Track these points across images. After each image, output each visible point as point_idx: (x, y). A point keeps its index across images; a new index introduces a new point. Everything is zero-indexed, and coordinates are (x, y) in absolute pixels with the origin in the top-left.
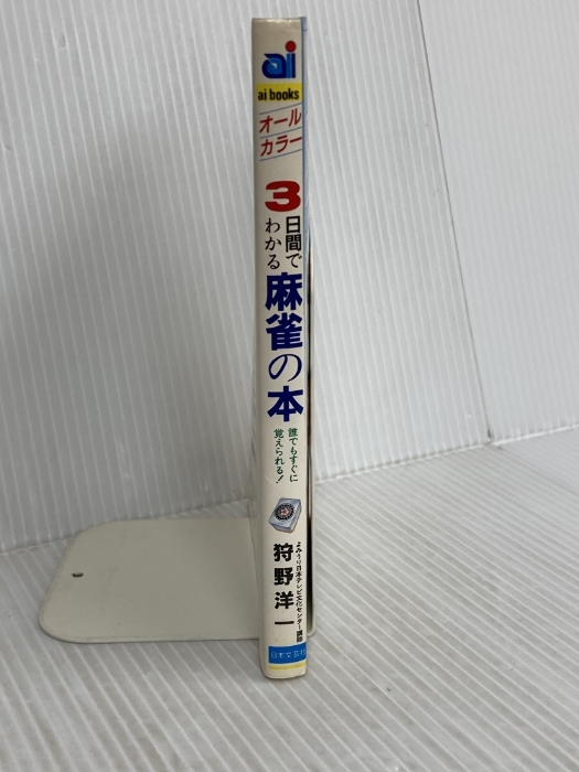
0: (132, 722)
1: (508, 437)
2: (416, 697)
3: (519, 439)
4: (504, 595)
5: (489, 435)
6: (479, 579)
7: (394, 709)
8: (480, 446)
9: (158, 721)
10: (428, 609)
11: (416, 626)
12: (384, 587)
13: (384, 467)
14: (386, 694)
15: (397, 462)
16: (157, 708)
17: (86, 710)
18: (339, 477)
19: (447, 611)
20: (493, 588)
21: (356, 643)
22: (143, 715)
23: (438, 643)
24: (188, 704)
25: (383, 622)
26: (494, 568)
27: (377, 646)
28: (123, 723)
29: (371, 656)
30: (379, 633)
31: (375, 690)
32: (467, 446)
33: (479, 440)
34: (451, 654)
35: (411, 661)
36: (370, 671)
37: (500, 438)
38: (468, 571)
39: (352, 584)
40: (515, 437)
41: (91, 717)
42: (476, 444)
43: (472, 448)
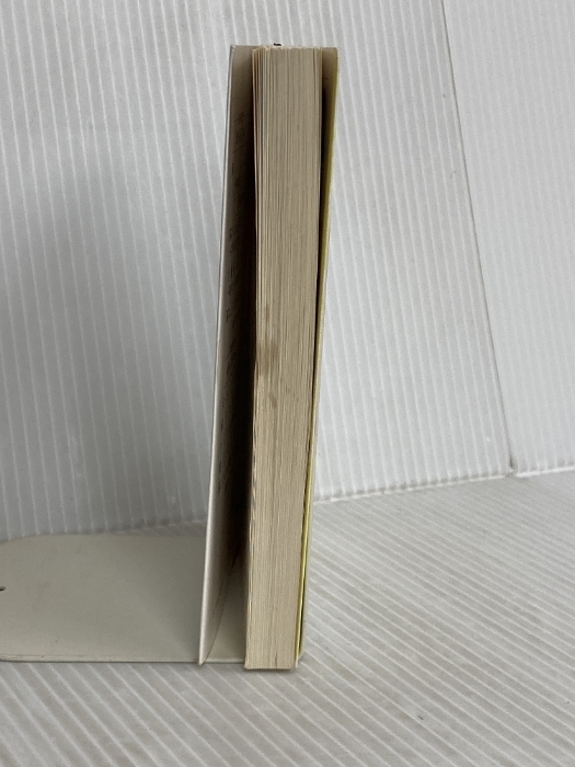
0: (105, 740)
1: (534, 469)
2: (455, 726)
3: (546, 471)
4: (549, 628)
5: (512, 465)
6: (516, 609)
7: (429, 737)
8: (501, 477)
9: (138, 741)
10: (459, 637)
11: (446, 654)
12: (403, 613)
13: (387, 492)
14: (419, 721)
15: (403, 487)
16: (135, 726)
17: (46, 725)
18: (333, 500)
19: (481, 640)
20: (534, 619)
21: (376, 669)
22: (119, 734)
23: (476, 672)
24: (174, 723)
25: (405, 647)
26: (534, 599)
27: (401, 672)
28: (95, 742)
29: (395, 682)
30: (402, 659)
31: (405, 717)
32: (485, 475)
33: (500, 469)
34: (491, 683)
35: (444, 689)
36: (396, 698)
37: (524, 470)
38: (504, 602)
39: (362, 608)
40: (541, 470)
41: (52, 732)
42: (495, 473)
43: (491, 478)
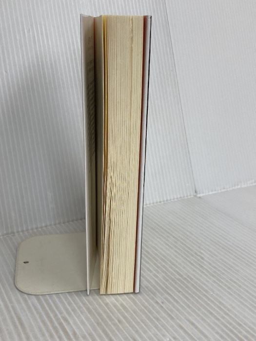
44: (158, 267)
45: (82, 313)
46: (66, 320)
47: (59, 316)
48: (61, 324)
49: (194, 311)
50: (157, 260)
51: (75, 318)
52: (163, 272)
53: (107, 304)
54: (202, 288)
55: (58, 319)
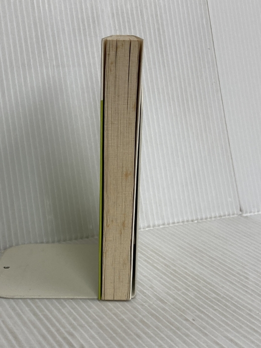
44: (189, 286)
45: (91, 328)
46: (71, 335)
47: (62, 330)
48: (65, 338)
49: (234, 329)
50: (187, 279)
51: (83, 332)
52: (195, 290)
53: (122, 320)
54: (246, 307)
55: (60, 334)
